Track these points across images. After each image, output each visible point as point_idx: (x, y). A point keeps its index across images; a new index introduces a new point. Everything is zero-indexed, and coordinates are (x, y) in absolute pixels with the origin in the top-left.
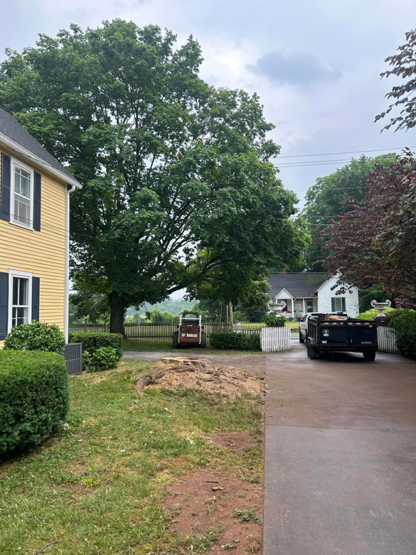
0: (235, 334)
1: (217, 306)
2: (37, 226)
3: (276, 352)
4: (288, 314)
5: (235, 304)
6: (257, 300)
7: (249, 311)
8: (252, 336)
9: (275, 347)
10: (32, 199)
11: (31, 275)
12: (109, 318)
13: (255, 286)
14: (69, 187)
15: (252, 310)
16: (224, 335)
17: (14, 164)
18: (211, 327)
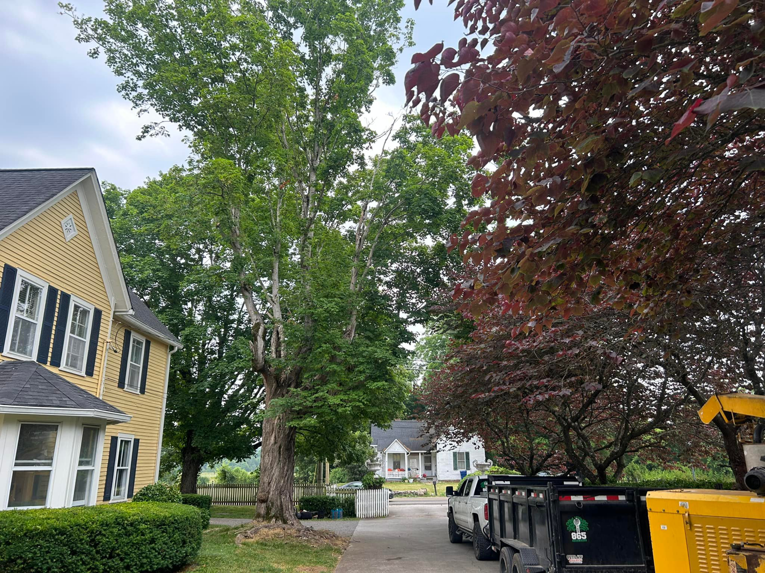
0: (327, 498)
1: (311, 462)
2: (143, 391)
3: (373, 518)
4: (400, 473)
5: (331, 460)
6: (357, 455)
7: (351, 468)
8: (346, 500)
9: (372, 513)
10: (141, 366)
11: (133, 437)
12: (179, 478)
13: (355, 440)
14: (172, 348)
15: (355, 467)
16: (316, 499)
17: (134, 336)
18: (301, 490)
